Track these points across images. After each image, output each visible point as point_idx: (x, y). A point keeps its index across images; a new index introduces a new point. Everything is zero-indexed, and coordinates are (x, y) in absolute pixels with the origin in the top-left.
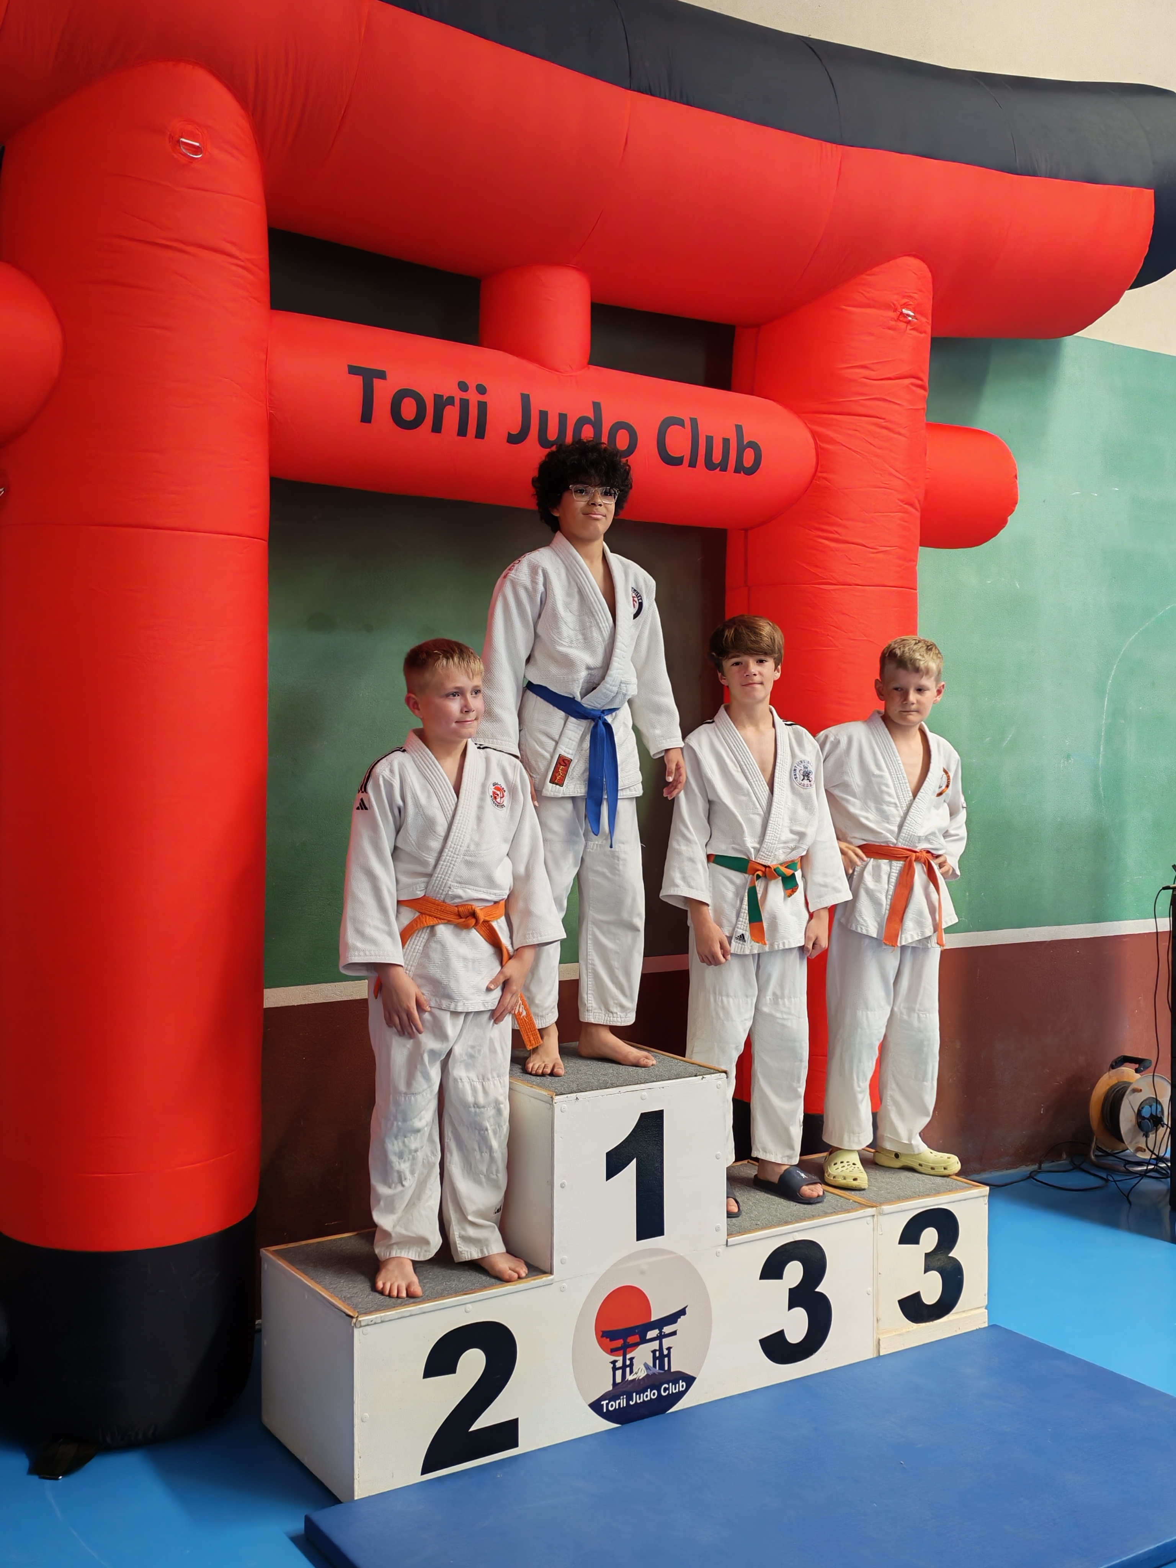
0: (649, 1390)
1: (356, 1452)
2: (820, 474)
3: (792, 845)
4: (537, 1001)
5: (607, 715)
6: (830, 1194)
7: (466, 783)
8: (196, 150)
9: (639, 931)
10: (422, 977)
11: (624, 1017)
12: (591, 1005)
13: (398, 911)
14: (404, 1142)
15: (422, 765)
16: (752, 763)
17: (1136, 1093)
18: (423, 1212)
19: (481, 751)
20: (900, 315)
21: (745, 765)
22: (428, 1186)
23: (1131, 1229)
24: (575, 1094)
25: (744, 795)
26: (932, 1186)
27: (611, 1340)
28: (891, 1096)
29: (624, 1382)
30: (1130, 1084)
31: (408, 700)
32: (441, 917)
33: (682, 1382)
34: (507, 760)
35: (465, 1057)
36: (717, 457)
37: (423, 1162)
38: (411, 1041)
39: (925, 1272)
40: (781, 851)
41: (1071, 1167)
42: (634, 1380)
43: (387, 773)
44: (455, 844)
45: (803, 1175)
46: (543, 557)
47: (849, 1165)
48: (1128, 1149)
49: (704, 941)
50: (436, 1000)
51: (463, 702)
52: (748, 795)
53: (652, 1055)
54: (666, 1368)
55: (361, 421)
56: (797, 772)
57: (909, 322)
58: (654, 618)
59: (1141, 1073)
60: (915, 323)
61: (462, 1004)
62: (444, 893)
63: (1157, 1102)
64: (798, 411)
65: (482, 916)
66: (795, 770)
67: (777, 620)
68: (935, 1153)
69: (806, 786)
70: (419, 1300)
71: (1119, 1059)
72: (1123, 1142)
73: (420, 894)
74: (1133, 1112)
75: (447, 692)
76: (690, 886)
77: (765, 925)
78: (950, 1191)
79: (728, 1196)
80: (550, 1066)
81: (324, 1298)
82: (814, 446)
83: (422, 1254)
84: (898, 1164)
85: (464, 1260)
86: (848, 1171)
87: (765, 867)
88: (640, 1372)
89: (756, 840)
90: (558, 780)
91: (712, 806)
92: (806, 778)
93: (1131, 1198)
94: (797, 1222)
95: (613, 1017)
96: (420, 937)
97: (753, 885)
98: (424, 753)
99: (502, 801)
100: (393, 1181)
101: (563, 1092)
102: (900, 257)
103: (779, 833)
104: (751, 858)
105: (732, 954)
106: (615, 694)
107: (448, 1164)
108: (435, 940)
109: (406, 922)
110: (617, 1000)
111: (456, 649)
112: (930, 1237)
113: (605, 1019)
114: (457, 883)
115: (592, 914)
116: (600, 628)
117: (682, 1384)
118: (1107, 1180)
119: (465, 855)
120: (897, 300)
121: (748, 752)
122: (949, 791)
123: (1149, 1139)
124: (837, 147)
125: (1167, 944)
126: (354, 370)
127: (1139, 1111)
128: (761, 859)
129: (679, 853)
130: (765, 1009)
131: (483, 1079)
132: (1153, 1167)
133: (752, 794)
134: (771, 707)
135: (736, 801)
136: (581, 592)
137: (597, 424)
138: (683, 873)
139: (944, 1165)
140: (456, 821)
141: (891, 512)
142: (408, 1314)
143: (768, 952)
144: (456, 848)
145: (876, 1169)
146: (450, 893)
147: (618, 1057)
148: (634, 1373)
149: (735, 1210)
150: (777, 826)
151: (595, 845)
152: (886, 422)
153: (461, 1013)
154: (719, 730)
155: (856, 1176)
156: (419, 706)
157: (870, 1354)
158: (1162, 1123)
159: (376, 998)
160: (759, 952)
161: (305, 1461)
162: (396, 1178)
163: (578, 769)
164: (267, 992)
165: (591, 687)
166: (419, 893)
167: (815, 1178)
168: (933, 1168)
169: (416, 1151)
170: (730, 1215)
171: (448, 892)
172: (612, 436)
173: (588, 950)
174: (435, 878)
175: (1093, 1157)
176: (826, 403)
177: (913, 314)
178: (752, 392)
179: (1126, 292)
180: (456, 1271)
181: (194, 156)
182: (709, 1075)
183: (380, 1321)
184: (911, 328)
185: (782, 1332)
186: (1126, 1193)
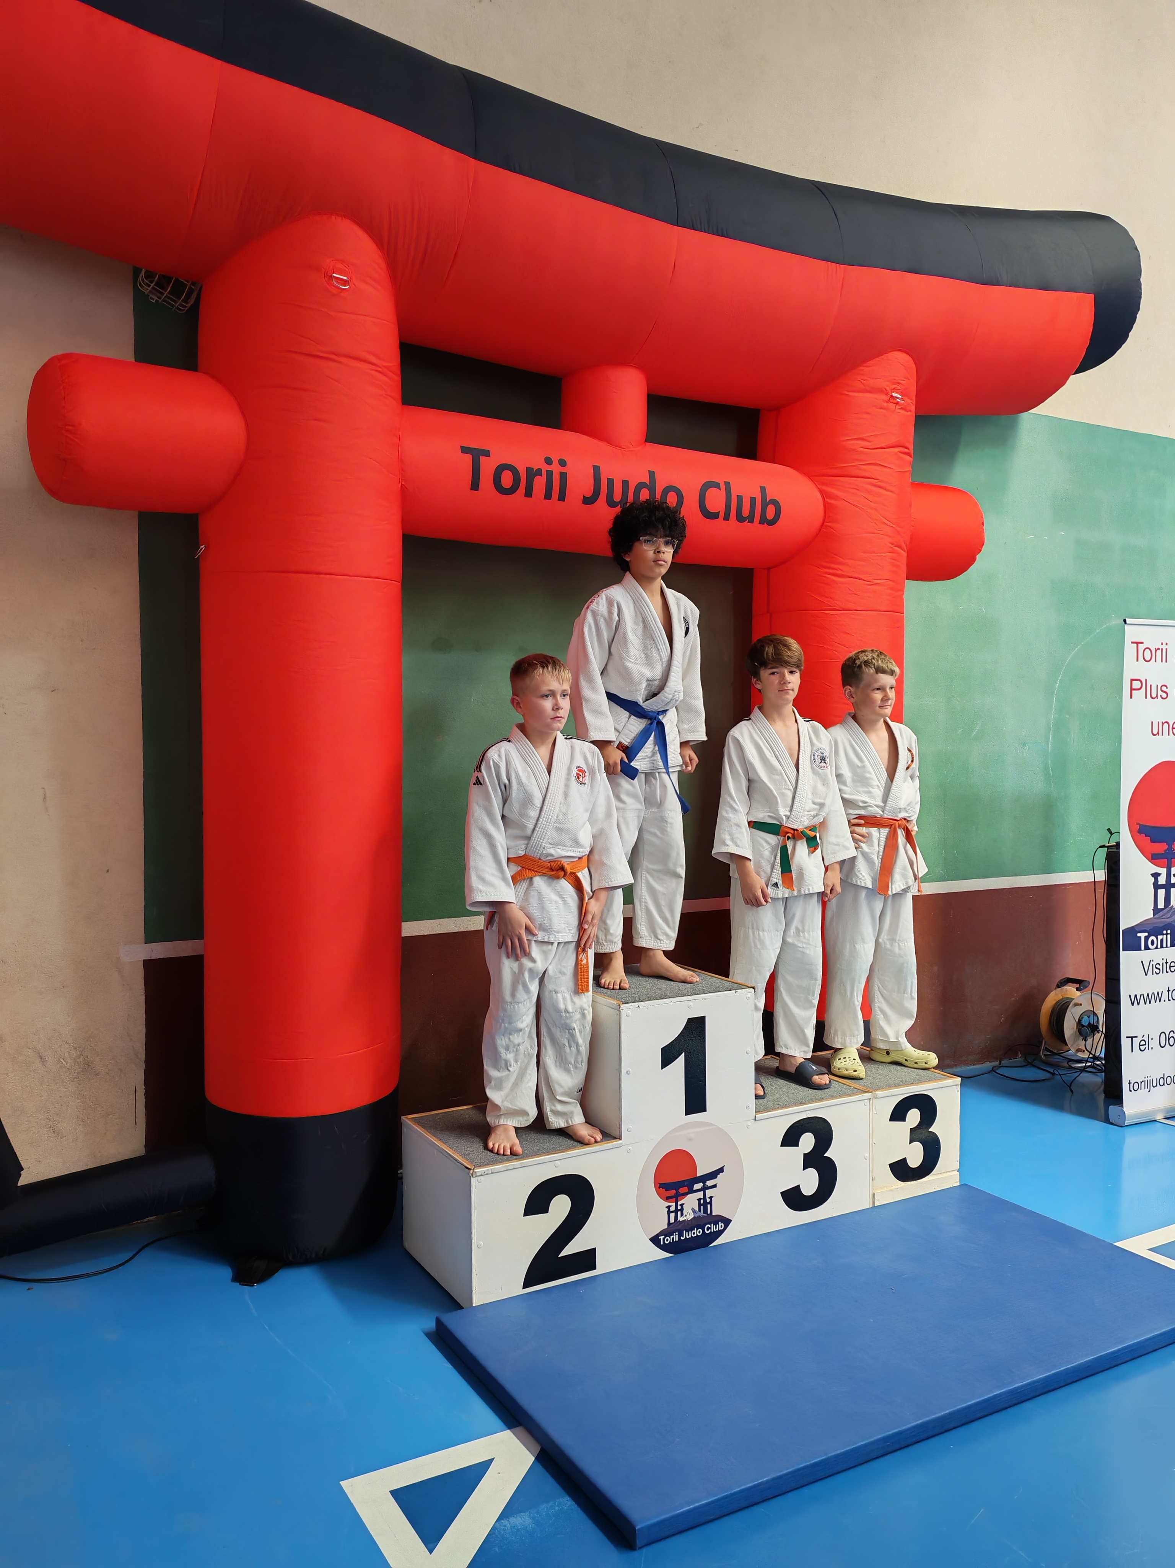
0: (696, 1229)
1: (473, 1271)
2: (827, 524)
3: (814, 813)
6: (835, 1082)
8: (345, 283)
9: (682, 878)
14: (509, 1039)
17: (1077, 1007)
19: (567, 741)
20: (890, 397)
21: (778, 751)
23: (1072, 1112)
24: (637, 1003)
28: (879, 1007)
30: (1072, 999)
31: (513, 701)
33: (721, 1223)
36: (746, 512)
39: (910, 1143)
41: (1025, 1064)
43: (496, 758)
45: (814, 1067)
46: (616, 592)
48: (1070, 1050)
49: (747, 888)
51: (554, 701)
52: (781, 774)
54: (709, 1212)
55: (471, 489)
56: (816, 756)
57: (898, 403)
59: (1081, 991)
60: (903, 404)
62: (540, 852)
63: (1094, 1014)
64: (810, 476)
65: (568, 869)
66: (814, 755)
70: (520, 1157)
71: (1064, 980)
72: (1067, 1045)
73: (522, 853)
74: (1074, 1022)
75: (541, 694)
76: (737, 846)
78: (930, 1081)
81: (447, 1152)
82: (822, 502)
86: (850, 1064)
87: (794, 830)
88: (688, 1215)
91: (752, 785)
92: (823, 761)
93: (1073, 1088)
94: (809, 1103)
95: (661, 943)
98: (525, 743)
99: (584, 780)
100: (501, 1067)
101: (628, 1002)
102: (891, 352)
103: (804, 803)
107: (543, 1056)
111: (550, 661)
112: (914, 1116)
118: (1053, 1074)
120: (888, 386)
123: (1087, 1042)
124: (840, 266)
125: (1103, 890)
126: (465, 450)
127: (1080, 1021)
128: (790, 824)
129: (728, 820)
130: (789, 940)
132: (1090, 1064)
135: (771, 778)
137: (652, 488)
138: (731, 835)
139: (925, 1060)
140: (548, 797)
141: (883, 553)
142: (512, 1167)
146: (544, 852)
148: (684, 1215)
149: (762, 1093)
152: (880, 482)
154: (756, 725)
155: (855, 1068)
157: (868, 1205)
158: (1098, 1030)
161: (436, 1276)
162: (503, 1066)
164: (404, 925)
166: (520, 852)
167: (824, 1070)
168: (916, 1063)
169: (519, 1045)
170: (757, 1097)
174: (532, 841)
175: (1042, 1055)
176: (831, 468)
177: (901, 397)
178: (772, 459)
179: (1071, 376)
180: (547, 1136)
181: (343, 287)
182: (741, 990)
183: (491, 1172)
184: (900, 407)
185: (798, 1187)
186: (1069, 1084)
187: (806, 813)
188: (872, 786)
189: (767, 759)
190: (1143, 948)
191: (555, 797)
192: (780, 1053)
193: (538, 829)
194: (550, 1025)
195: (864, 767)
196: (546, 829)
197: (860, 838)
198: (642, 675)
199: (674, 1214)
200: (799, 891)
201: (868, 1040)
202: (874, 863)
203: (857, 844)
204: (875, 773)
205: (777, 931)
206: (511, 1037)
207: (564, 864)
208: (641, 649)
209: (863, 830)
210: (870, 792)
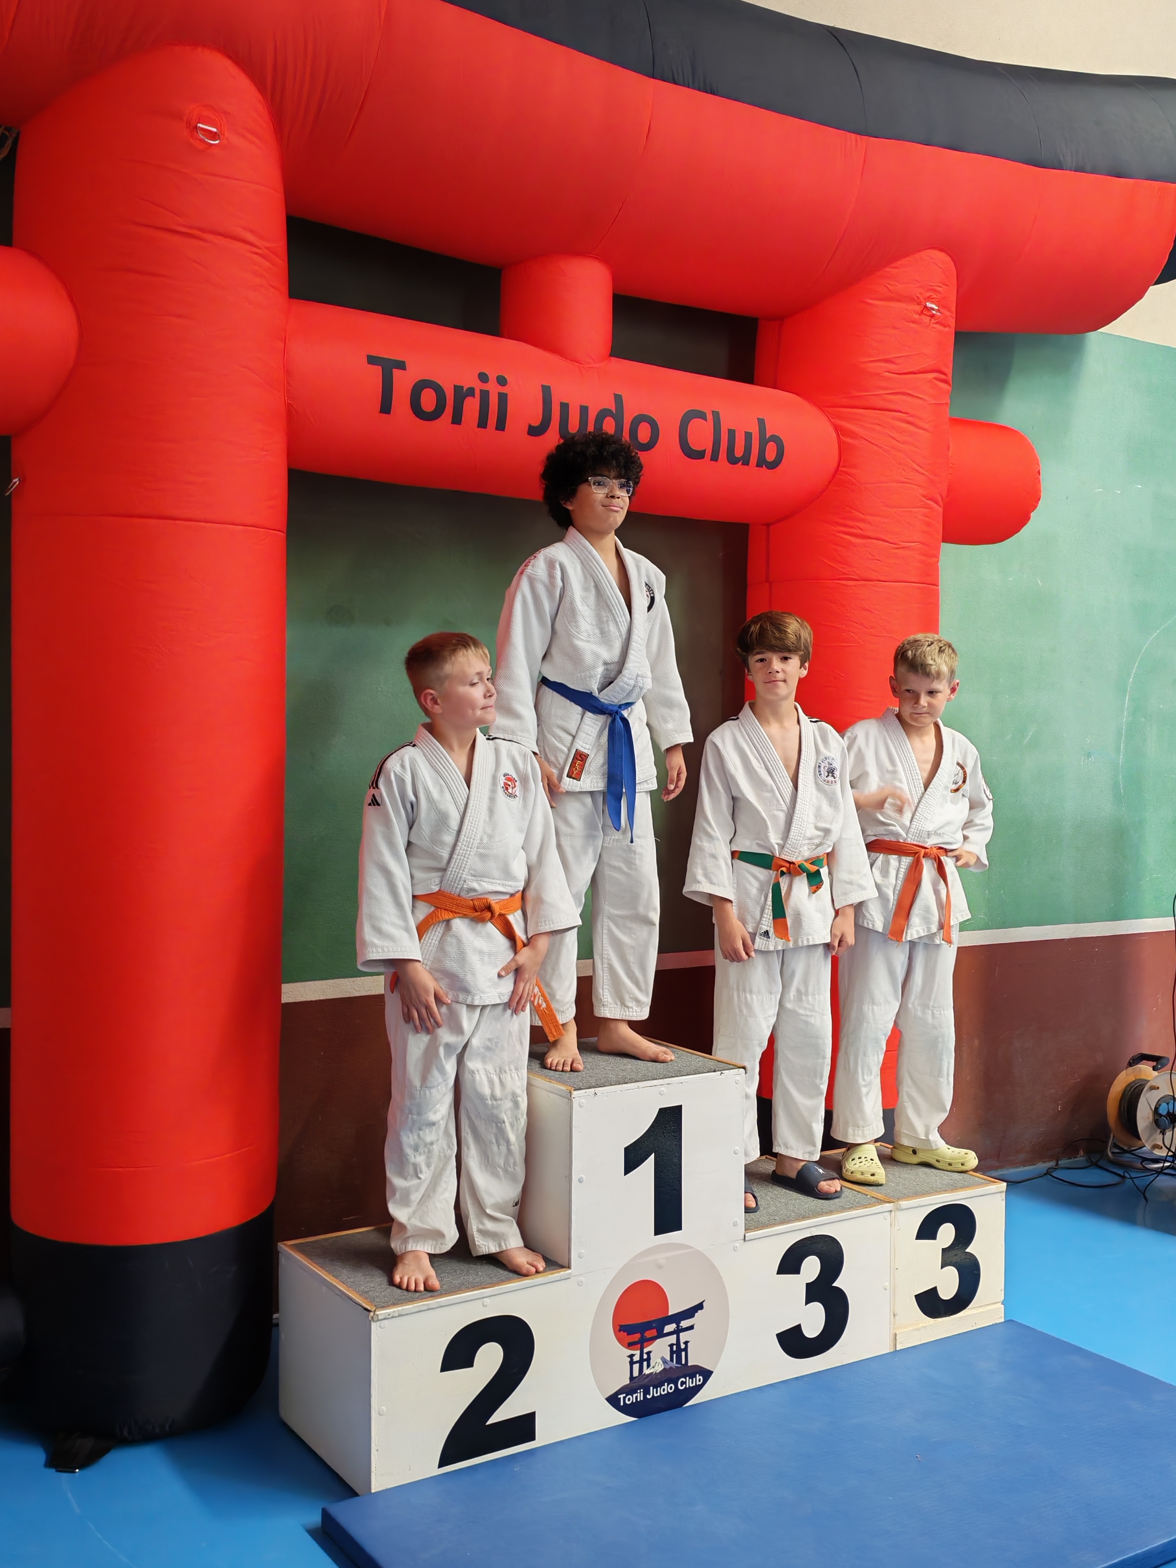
0: (666, 1384)
1: (373, 1445)
2: (844, 469)
3: (817, 841)
4: (558, 997)
5: (624, 709)
6: (847, 1190)
8: (213, 136)
9: (654, 925)
10: (438, 971)
11: (639, 1011)
12: (606, 1000)
13: (413, 906)
14: (419, 1136)
15: (433, 760)
16: (776, 759)
17: (1153, 1091)
18: (438, 1205)
19: (491, 742)
20: (924, 308)
21: (769, 761)
22: (444, 1178)
23: (1145, 1225)
24: (593, 1089)
25: (768, 791)
26: (950, 1181)
27: (628, 1335)
28: (907, 1093)
29: (641, 1376)
30: (1148, 1081)
32: (457, 911)
33: (699, 1376)
35: (482, 1050)
36: (739, 452)
37: (439, 1155)
38: (429, 1037)
39: (942, 1267)
40: (806, 848)
41: (1088, 1164)
43: (398, 769)
45: (821, 1171)
46: (559, 552)
47: (867, 1160)
48: (1145, 1146)
49: (728, 938)
50: (453, 994)
52: (772, 791)
53: (671, 1051)
54: (683, 1362)
55: (381, 412)
56: (822, 768)
57: (933, 316)
59: (1158, 1071)
60: (939, 317)
64: (821, 406)
65: (497, 910)
66: (819, 767)
67: (804, 615)
69: (830, 782)
71: (1137, 1057)
72: (1140, 1139)
73: (435, 889)
74: (1150, 1110)
76: (712, 883)
78: (967, 1187)
79: (746, 1191)
81: (342, 1292)
82: (836, 441)
83: (438, 1247)
84: (915, 1160)
85: (480, 1254)
86: (866, 1166)
87: (790, 863)
88: (657, 1367)
89: (780, 836)
90: (575, 774)
91: (736, 802)
92: (830, 775)
93: (1147, 1195)
94: (814, 1217)
95: (629, 1011)
96: (435, 932)
97: (777, 881)
100: (408, 1173)
101: (581, 1087)
102: (924, 250)
104: (775, 855)
105: (755, 951)
106: (632, 688)
107: (465, 1158)
108: (451, 934)
109: (421, 916)
110: (632, 994)
112: (947, 1233)
113: (620, 1013)
114: (471, 876)
115: (608, 909)
116: (617, 622)
117: (699, 1378)
118: (1123, 1177)
119: (478, 848)
120: (921, 293)
121: (771, 748)
123: (1165, 1136)
124: (861, 138)
126: (372, 360)
127: (1156, 1109)
128: (785, 855)
129: (701, 849)
130: (789, 1005)
131: (500, 1071)
132: (1169, 1164)
134: (797, 704)
135: (759, 797)
136: (597, 587)
137: (618, 416)
138: (705, 869)
140: (468, 814)
141: (914, 508)
142: (425, 1308)
143: (792, 948)
145: (894, 1166)
146: (465, 886)
148: (651, 1366)
149: (753, 1205)
150: (801, 822)
151: (612, 840)
152: (909, 416)
153: (478, 1006)
155: (873, 1171)
157: (887, 1349)
159: (392, 993)
160: (784, 949)
161: (323, 1454)
163: (597, 762)
164: (285, 987)
165: (608, 682)
166: (433, 887)
168: (950, 1164)
169: (432, 1144)
170: (748, 1210)
171: (463, 885)
172: (633, 432)
173: (604, 945)
174: (449, 872)
175: (1110, 1154)
176: (848, 398)
177: (937, 308)
178: (774, 385)
179: (1152, 286)
180: (473, 1266)
181: (212, 142)
182: (728, 1071)
183: (397, 1315)
184: (935, 321)
185: (799, 1326)
186: (1143, 1190)
187: (807, 842)
192: (777, 1153)
194: (473, 1117)
198: (596, 656)
199: (638, 1365)
200: (796, 942)
201: (889, 1136)
208: (594, 623)
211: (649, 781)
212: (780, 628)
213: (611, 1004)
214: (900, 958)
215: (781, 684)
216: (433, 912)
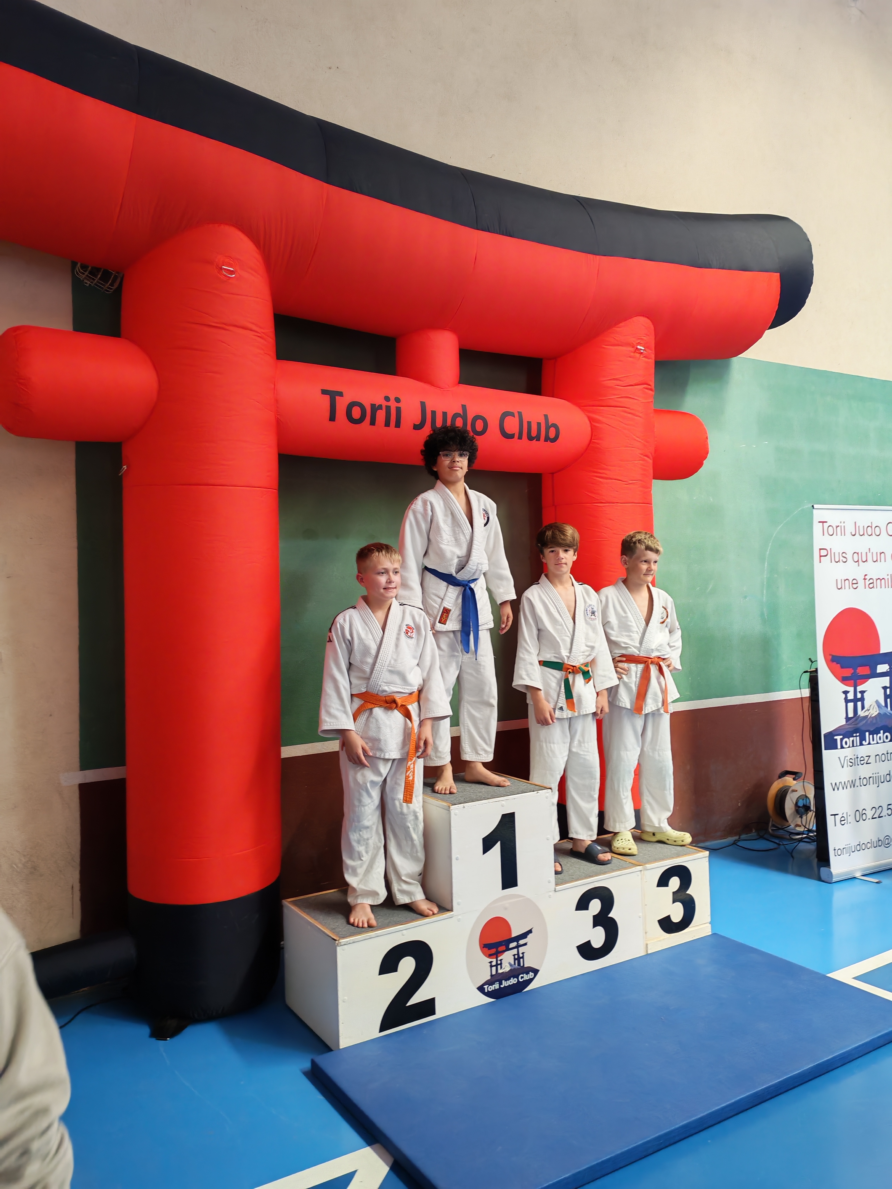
1: (340, 1021)
2: (594, 441)
3: (587, 653)
4: (440, 750)
7: (389, 626)
8: (232, 272)
14: (360, 834)
17: (794, 792)
20: (636, 349)
22: (377, 860)
23: (793, 873)
24: (463, 804)
26: (675, 852)
28: (647, 800)
30: (790, 787)
34: (416, 611)
36: (534, 433)
39: (673, 903)
41: (758, 837)
42: (503, 972)
44: (382, 661)
45: (599, 848)
46: (430, 496)
48: (791, 825)
49: (539, 711)
52: (562, 625)
55: (330, 421)
56: (588, 611)
57: (642, 353)
58: (496, 526)
59: (796, 781)
60: (645, 354)
61: (388, 754)
63: (807, 797)
64: (580, 406)
65: (400, 702)
66: (587, 610)
67: (574, 525)
68: (676, 832)
70: (375, 929)
71: (784, 773)
72: (788, 822)
73: (364, 690)
74: (793, 804)
76: (531, 680)
77: (575, 700)
78: (685, 855)
80: (448, 788)
81: (318, 927)
82: (589, 425)
84: (654, 839)
87: (573, 666)
88: (506, 968)
90: (443, 621)
93: (794, 854)
94: (596, 875)
96: (364, 715)
101: (455, 803)
102: (635, 317)
105: (557, 719)
112: (675, 883)
115: (467, 697)
116: (464, 533)
118: (779, 844)
119: (388, 667)
120: (634, 341)
122: (668, 620)
123: (803, 819)
124: (596, 256)
125: (808, 704)
126: (324, 392)
127: (797, 803)
129: (524, 660)
130: (574, 750)
132: (806, 835)
133: (564, 625)
136: (453, 515)
137: (464, 417)
138: (527, 671)
139: (681, 839)
141: (636, 461)
142: (368, 938)
144: (383, 663)
146: (380, 689)
147: (488, 781)
152: (631, 410)
154: (543, 588)
155: (630, 847)
156: (364, 580)
157: (643, 953)
158: (810, 809)
161: (310, 1025)
164: (282, 749)
165: (461, 567)
166: (363, 689)
167: (607, 849)
168: (675, 841)
169: (368, 839)
170: (557, 873)
172: (473, 425)
175: (770, 830)
176: (595, 401)
177: (644, 349)
178: (552, 394)
179: (766, 331)
180: (396, 911)
181: (231, 276)
182: (540, 791)
183: (352, 942)
184: (643, 356)
185: (589, 941)
186: (790, 851)
188: (632, 632)
189: (551, 612)
190: (839, 747)
191: (388, 647)
193: (375, 672)
195: (627, 617)
196: (381, 671)
197: (622, 671)
198: (453, 553)
202: (632, 691)
203: (620, 675)
204: (635, 622)
205: (564, 743)
206: (361, 833)
207: (396, 698)
209: (625, 665)
210: (630, 636)
211: (488, 623)
212: (563, 532)
213: (470, 752)
214: (639, 722)
215: (564, 565)
216: (363, 703)
